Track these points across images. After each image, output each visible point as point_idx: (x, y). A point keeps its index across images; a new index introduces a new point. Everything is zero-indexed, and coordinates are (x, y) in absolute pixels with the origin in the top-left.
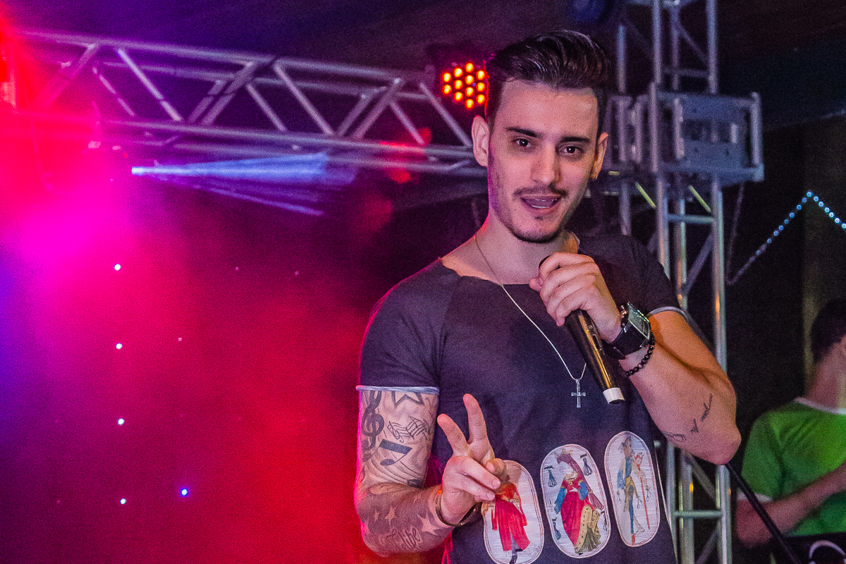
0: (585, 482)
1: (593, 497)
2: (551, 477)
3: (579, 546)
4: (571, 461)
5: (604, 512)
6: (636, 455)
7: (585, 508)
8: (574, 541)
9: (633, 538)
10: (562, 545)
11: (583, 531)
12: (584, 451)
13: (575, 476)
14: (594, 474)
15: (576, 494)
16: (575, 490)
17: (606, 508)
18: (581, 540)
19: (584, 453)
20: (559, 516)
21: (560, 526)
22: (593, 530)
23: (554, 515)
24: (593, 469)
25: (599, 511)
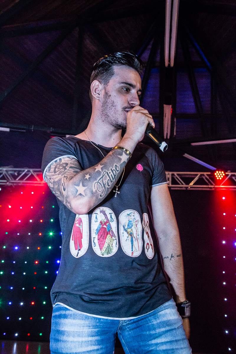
0: (110, 225)
1: (112, 231)
2: (96, 218)
3: (103, 252)
4: (105, 214)
5: (116, 239)
6: (136, 220)
7: (108, 235)
8: (101, 249)
9: (133, 253)
10: (96, 250)
11: (106, 245)
12: (111, 211)
13: (105, 221)
14: (114, 222)
15: (105, 228)
16: (105, 226)
17: (117, 238)
18: (104, 249)
19: (111, 213)
20: (97, 237)
21: (96, 241)
22: (110, 245)
23: (94, 235)
24: (114, 220)
25: (114, 238)
